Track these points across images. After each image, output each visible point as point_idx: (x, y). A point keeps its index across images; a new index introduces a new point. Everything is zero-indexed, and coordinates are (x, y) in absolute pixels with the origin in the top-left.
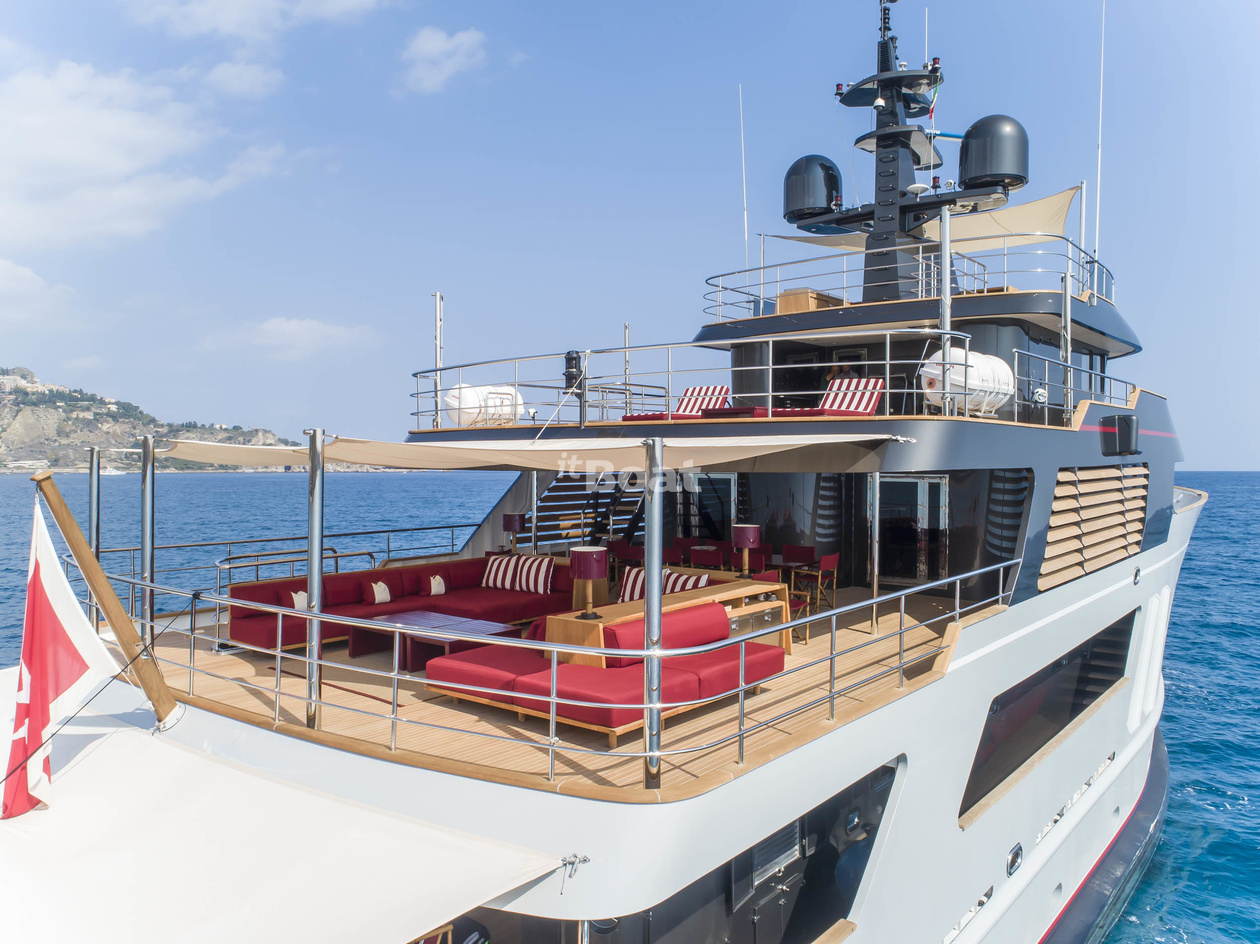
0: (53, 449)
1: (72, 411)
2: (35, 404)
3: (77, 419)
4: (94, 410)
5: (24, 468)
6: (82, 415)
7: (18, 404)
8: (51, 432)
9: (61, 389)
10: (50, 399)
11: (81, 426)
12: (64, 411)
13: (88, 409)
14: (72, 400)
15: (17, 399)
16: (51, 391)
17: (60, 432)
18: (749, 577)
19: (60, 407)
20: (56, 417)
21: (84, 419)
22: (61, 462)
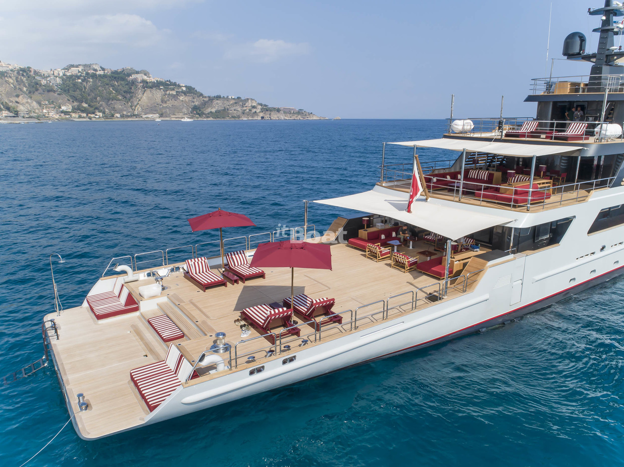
0: (160, 109)
1: (167, 91)
2: (151, 88)
3: (169, 94)
4: (176, 90)
5: (149, 118)
6: (171, 92)
7: (144, 88)
8: (159, 100)
9: (161, 80)
10: (157, 85)
11: (171, 98)
12: (163, 91)
13: (173, 90)
14: (166, 85)
15: (143, 85)
16: (157, 81)
17: (163, 101)
18: (542, 178)
19: (161, 89)
20: (160, 94)
21: (172, 95)
22: (164, 115)
